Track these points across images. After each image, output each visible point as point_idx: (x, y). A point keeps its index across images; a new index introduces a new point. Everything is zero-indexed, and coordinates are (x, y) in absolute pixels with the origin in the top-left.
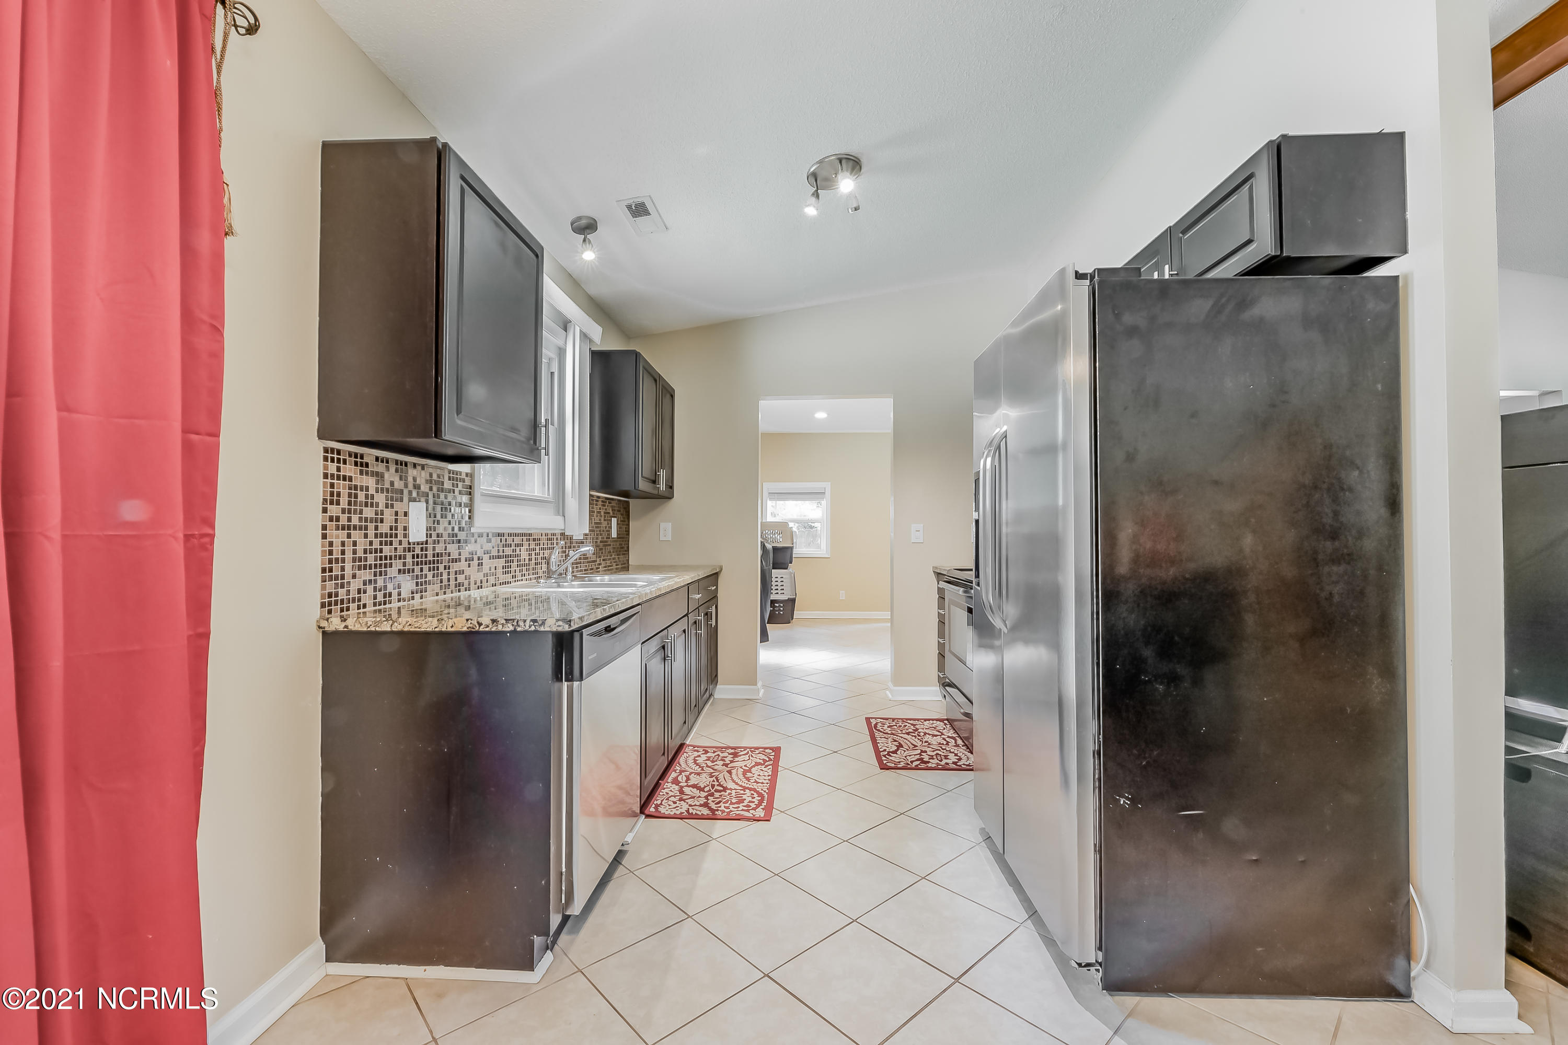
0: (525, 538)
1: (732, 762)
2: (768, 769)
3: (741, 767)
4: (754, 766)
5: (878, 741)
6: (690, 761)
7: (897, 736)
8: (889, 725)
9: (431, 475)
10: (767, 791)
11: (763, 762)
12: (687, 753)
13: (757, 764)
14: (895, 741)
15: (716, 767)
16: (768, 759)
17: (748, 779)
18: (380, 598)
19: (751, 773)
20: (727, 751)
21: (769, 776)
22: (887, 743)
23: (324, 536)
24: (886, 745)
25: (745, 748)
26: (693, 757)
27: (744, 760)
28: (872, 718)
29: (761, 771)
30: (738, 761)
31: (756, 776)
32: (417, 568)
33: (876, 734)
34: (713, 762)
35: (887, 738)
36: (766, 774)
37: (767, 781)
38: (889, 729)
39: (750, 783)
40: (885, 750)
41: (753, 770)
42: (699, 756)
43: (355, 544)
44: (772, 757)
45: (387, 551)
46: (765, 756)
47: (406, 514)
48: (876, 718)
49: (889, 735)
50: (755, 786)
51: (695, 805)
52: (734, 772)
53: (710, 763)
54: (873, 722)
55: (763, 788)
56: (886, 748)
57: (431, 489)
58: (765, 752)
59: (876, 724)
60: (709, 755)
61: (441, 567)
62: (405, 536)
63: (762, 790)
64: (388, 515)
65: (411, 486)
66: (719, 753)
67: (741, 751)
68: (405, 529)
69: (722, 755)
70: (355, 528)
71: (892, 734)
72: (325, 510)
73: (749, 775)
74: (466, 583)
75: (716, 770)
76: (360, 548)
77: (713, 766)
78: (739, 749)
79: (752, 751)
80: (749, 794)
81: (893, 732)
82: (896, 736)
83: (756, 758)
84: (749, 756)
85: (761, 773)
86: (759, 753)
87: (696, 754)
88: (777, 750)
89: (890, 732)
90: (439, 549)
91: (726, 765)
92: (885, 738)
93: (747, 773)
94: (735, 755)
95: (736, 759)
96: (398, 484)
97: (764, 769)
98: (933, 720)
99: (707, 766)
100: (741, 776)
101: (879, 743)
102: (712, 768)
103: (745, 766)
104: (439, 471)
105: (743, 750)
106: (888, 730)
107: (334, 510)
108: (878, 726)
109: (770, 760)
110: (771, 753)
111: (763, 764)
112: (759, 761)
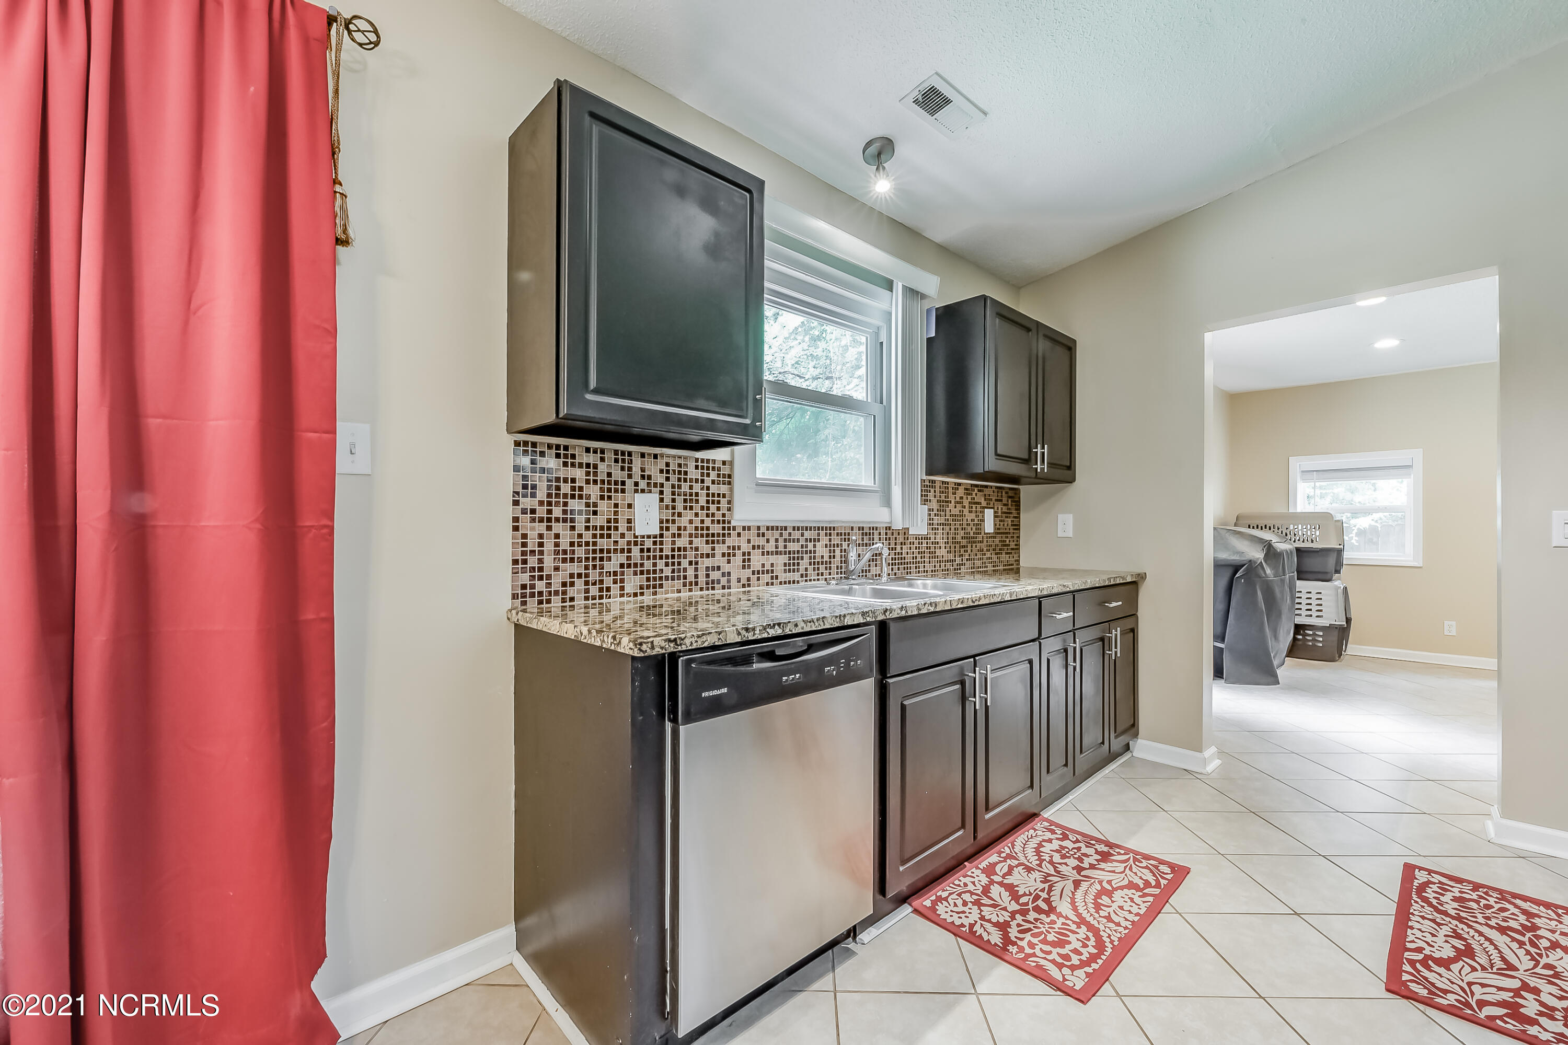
0: (822, 533)
1: (1092, 867)
2: (1144, 902)
3: (1100, 882)
4: (1122, 888)
5: (1410, 924)
6: (1033, 844)
7: (1470, 927)
8: (1458, 895)
9: (668, 465)
10: (1116, 943)
11: (1142, 886)
12: (1035, 830)
13: (1131, 886)
14: (1458, 936)
15: (1062, 868)
16: (1153, 883)
17: (1098, 907)
18: (594, 590)
19: (1111, 897)
20: (1097, 847)
21: (1138, 915)
22: (1433, 935)
23: (516, 529)
24: (1429, 938)
25: (1128, 851)
26: (1040, 839)
27: (1113, 872)
28: (1421, 869)
29: (1129, 901)
30: (1103, 870)
31: (1115, 906)
32: (648, 565)
33: (1415, 906)
34: (1063, 857)
35: (1439, 924)
36: (1135, 909)
37: (1128, 924)
38: (1455, 905)
39: (1096, 915)
40: (1419, 950)
41: (1117, 895)
42: (1050, 841)
43: (557, 536)
44: (1163, 882)
45: (603, 543)
46: (1154, 875)
47: (630, 506)
48: (1430, 872)
49: (1448, 919)
50: (1103, 924)
51: (989, 921)
52: (1084, 885)
53: (1057, 858)
54: (1421, 877)
55: (1112, 934)
56: (1424, 945)
57: (668, 479)
58: (1156, 867)
59: (1428, 883)
60: (1066, 843)
61: (685, 563)
62: (629, 529)
63: (1109, 936)
64: (603, 506)
65: (637, 477)
66: (1082, 845)
67: (1119, 854)
68: (629, 521)
69: (1084, 850)
70: (557, 520)
71: (1459, 919)
72: (516, 503)
73: (1105, 900)
74: (724, 581)
75: (1058, 872)
76: (564, 544)
77: (1060, 864)
78: (1118, 850)
79: (1135, 860)
80: (1081, 936)
81: (1463, 914)
82: (1465, 927)
83: (1136, 873)
84: (1125, 867)
85: (1128, 905)
86: (1147, 867)
87: (1048, 835)
88: (1180, 873)
89: (1453, 912)
90: (681, 542)
91: (1079, 869)
92: (1434, 921)
93: (1103, 897)
94: (1105, 857)
95: (1103, 865)
96: (618, 475)
97: (1137, 899)
99: (1051, 862)
100: (1090, 898)
101: (1412, 928)
102: (1055, 868)
103: (1109, 882)
104: (678, 461)
105: (1122, 852)
106: (1451, 908)
107: (527, 502)
108: (1429, 890)
109: (1158, 885)
110: (1167, 874)
111: (1141, 890)
112: (1137, 880)
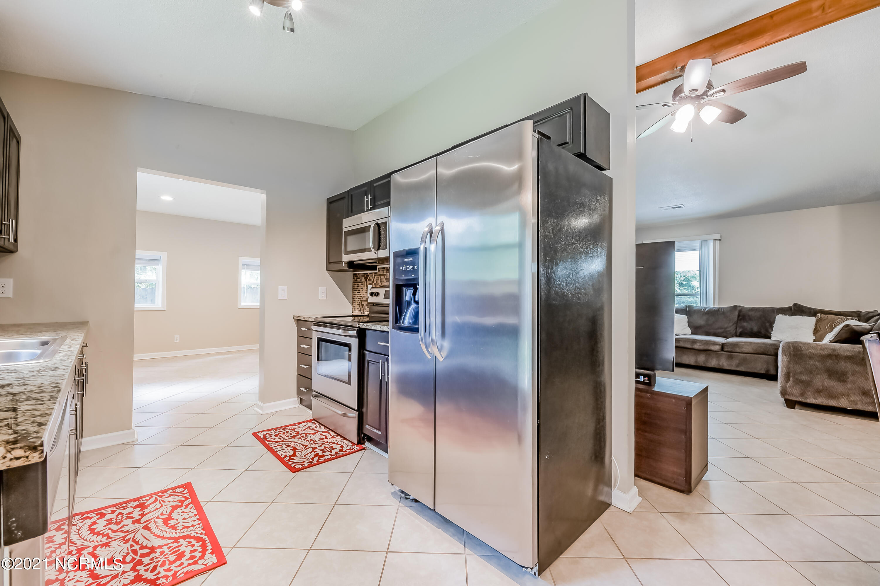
1: (142, 515)
2: (191, 509)
3: (158, 518)
4: (172, 511)
5: (275, 450)
6: (85, 532)
7: (287, 441)
8: (275, 434)
10: (204, 532)
11: (180, 504)
12: (76, 525)
13: (174, 508)
14: (289, 446)
15: (126, 529)
16: (184, 499)
17: (174, 527)
19: (173, 519)
20: (130, 505)
21: (195, 515)
24: (284, 451)
25: (151, 496)
26: (86, 527)
27: (157, 509)
28: (258, 432)
29: (183, 514)
30: (150, 512)
31: (180, 520)
33: (270, 445)
34: (118, 523)
35: (281, 446)
36: (192, 515)
37: (197, 522)
38: (277, 438)
39: (178, 531)
40: (286, 456)
41: (174, 515)
42: (94, 523)
44: (187, 495)
46: (179, 496)
48: (261, 432)
49: (281, 443)
50: (187, 532)
52: (152, 525)
53: (115, 527)
54: (261, 435)
55: (198, 530)
56: (285, 454)
58: (175, 492)
59: (264, 436)
60: (107, 517)
63: (197, 533)
66: (119, 511)
67: (147, 500)
69: (125, 512)
71: (282, 441)
73: (172, 523)
75: (127, 532)
77: (122, 527)
78: (144, 499)
79: (160, 496)
80: (185, 544)
81: (282, 439)
82: (286, 442)
83: (169, 501)
84: (160, 502)
85: (185, 516)
86: (170, 496)
87: (89, 522)
88: (188, 486)
89: (279, 440)
91: (138, 521)
92: (278, 446)
93: (169, 522)
94: (142, 506)
95: (146, 511)
97: (186, 510)
98: (304, 422)
99: (114, 531)
100: (164, 528)
101: (277, 451)
102: (122, 531)
103: (162, 514)
105: (148, 498)
106: (277, 439)
108: (267, 438)
109: (187, 498)
110: (183, 491)
111: (181, 506)
112: (174, 504)
